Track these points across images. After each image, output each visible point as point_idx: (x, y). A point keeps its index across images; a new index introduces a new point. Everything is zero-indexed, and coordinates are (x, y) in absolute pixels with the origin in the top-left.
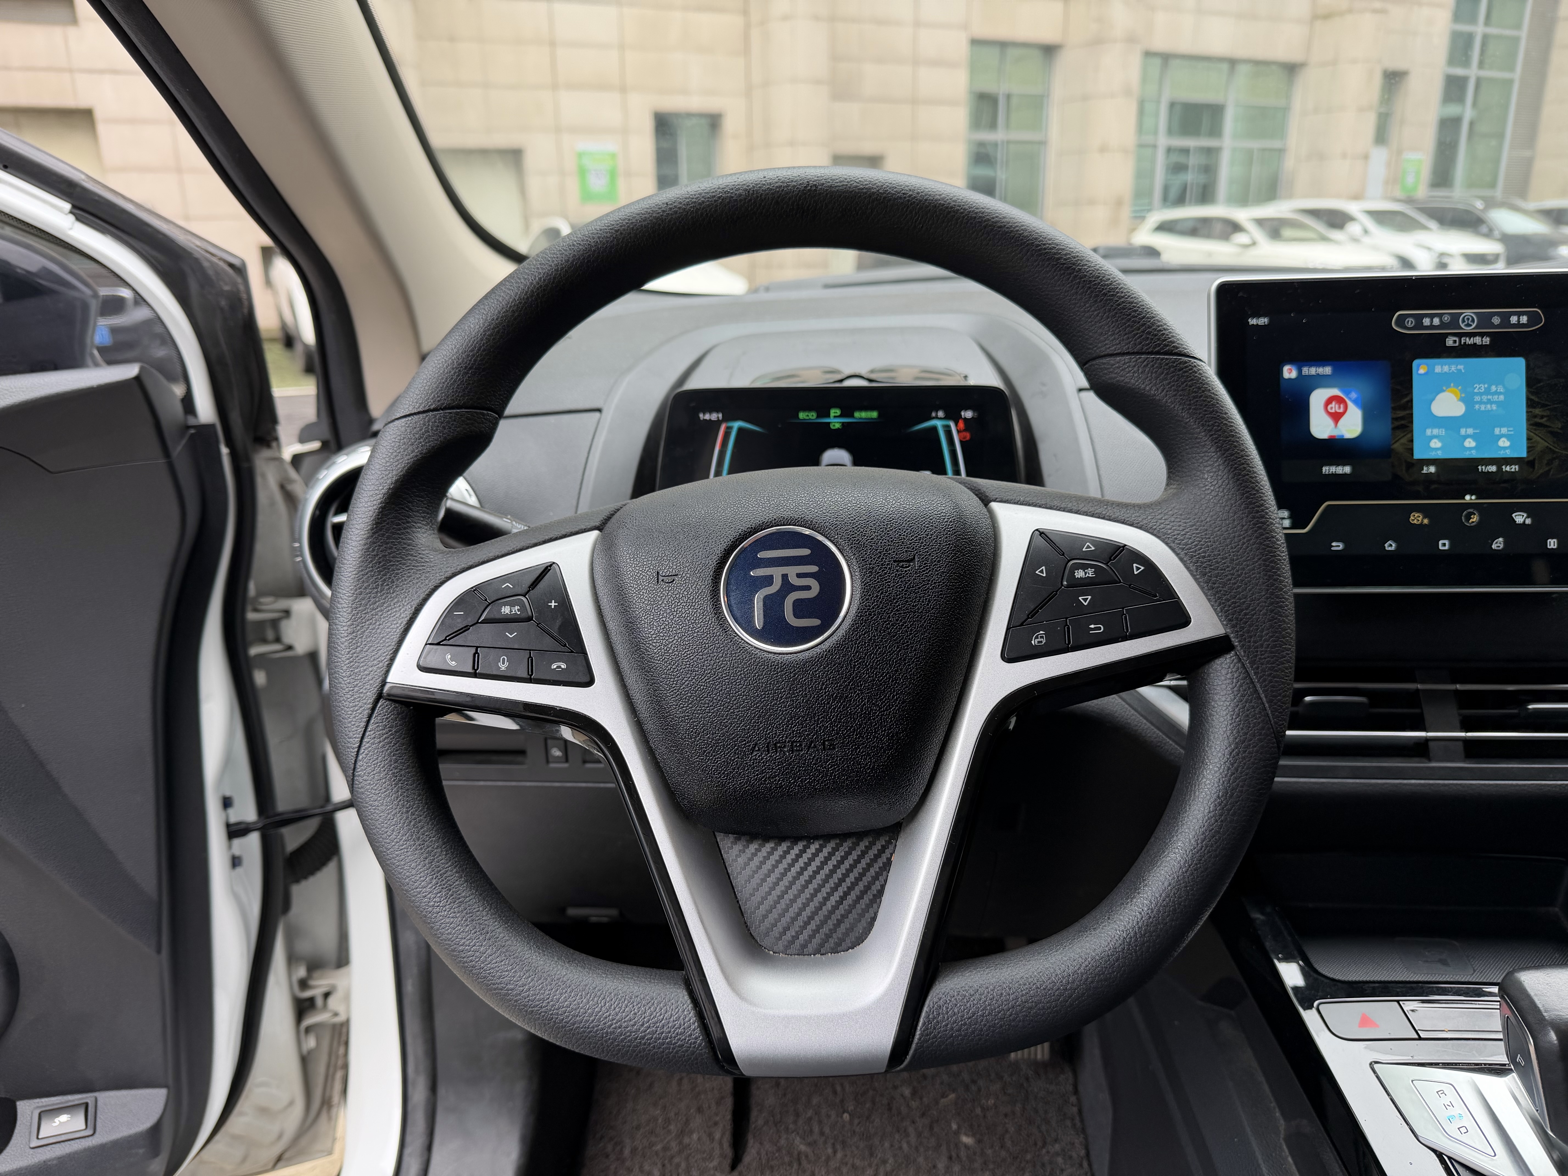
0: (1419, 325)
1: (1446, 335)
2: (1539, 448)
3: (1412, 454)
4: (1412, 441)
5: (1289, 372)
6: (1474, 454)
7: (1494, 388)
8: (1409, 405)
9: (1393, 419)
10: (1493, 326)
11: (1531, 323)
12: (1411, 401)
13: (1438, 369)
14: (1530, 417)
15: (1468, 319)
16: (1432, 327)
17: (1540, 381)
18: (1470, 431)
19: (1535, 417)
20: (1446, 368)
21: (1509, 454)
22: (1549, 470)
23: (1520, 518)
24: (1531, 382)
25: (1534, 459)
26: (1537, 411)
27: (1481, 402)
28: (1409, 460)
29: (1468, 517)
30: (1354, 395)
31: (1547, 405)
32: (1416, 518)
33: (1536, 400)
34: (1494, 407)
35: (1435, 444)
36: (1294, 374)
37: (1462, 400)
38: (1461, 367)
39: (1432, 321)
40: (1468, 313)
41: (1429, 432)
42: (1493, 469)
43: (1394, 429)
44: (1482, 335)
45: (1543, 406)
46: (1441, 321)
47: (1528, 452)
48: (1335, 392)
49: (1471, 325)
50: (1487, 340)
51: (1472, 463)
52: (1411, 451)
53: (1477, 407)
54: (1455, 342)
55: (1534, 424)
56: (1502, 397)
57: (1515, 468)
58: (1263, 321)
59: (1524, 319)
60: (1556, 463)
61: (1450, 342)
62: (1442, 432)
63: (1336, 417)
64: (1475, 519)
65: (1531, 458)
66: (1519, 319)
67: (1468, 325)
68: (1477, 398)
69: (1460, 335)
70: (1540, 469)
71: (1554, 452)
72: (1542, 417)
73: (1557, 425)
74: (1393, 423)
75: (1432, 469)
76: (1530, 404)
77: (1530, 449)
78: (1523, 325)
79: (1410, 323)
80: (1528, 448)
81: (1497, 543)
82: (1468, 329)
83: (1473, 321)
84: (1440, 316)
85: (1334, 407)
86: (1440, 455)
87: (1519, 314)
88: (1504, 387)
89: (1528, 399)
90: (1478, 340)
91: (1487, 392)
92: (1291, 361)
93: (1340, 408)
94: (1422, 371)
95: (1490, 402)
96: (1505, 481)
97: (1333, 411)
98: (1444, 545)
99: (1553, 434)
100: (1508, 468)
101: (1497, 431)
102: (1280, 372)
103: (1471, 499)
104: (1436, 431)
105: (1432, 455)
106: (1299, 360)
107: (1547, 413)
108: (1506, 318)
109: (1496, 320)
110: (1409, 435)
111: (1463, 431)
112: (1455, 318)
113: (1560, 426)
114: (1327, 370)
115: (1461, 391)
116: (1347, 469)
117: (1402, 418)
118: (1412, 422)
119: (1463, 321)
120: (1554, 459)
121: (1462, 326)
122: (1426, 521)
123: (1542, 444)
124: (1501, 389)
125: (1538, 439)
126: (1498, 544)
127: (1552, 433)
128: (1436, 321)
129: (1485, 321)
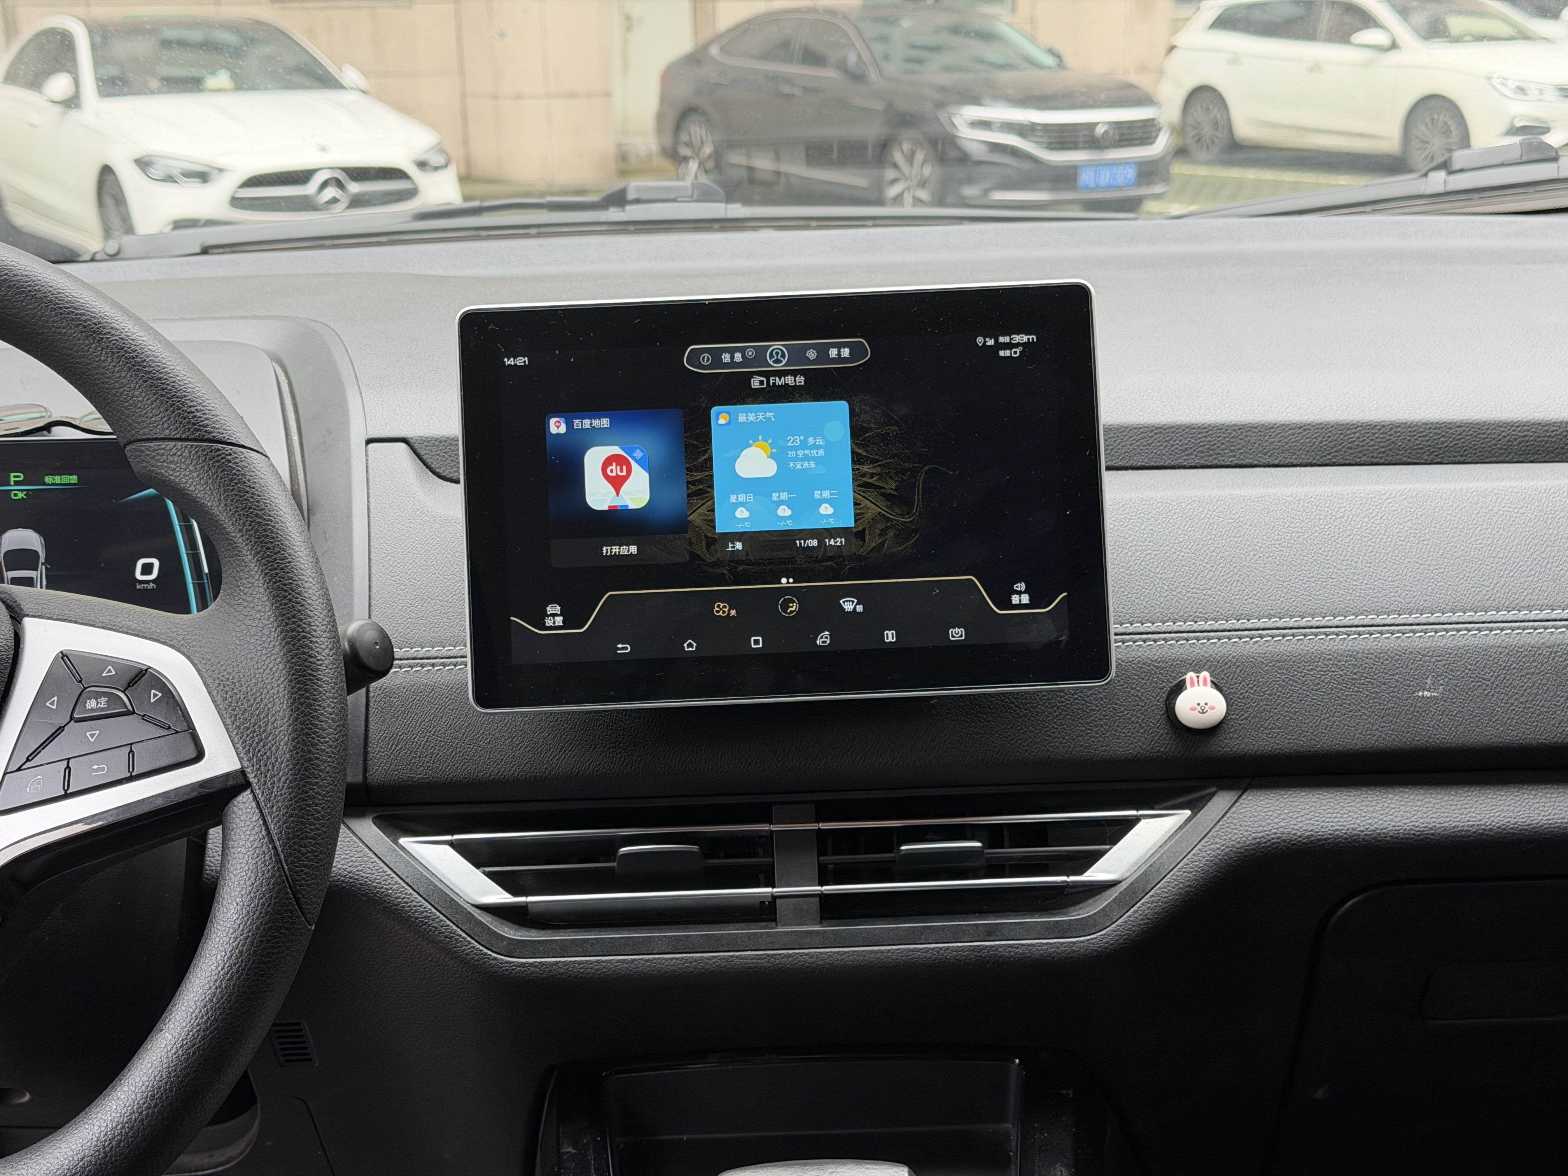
0: (717, 362)
1: (751, 375)
2: (869, 516)
3: (714, 527)
4: (713, 510)
5: (557, 426)
6: (790, 525)
7: (811, 440)
8: (708, 465)
9: (688, 482)
10: (809, 362)
11: (853, 357)
12: (710, 459)
13: (742, 418)
14: (857, 476)
15: (777, 353)
16: (733, 364)
17: (868, 429)
18: (784, 496)
19: (864, 475)
20: (752, 417)
21: (832, 524)
22: (883, 544)
23: (848, 606)
24: (857, 432)
25: (864, 529)
26: (866, 468)
27: (796, 459)
28: (710, 535)
29: (785, 606)
30: (638, 454)
31: (879, 461)
32: (721, 609)
33: (864, 454)
34: (813, 465)
35: (742, 513)
36: (563, 429)
37: (772, 456)
38: (768, 415)
39: (732, 357)
40: (777, 345)
41: (733, 499)
42: (814, 543)
43: (689, 495)
44: (794, 373)
45: (874, 461)
46: (743, 356)
47: (856, 521)
48: (616, 450)
49: (781, 361)
50: (800, 380)
51: (786, 538)
52: (712, 523)
53: (792, 464)
54: (761, 383)
55: (861, 484)
56: (821, 452)
57: (840, 541)
58: (521, 361)
59: (846, 353)
60: (891, 533)
61: (755, 383)
62: (750, 498)
63: (617, 483)
64: (794, 607)
65: (860, 528)
66: (839, 352)
67: (778, 361)
68: (792, 454)
69: (767, 374)
70: (871, 541)
71: (888, 520)
72: (872, 475)
73: (891, 486)
74: (688, 488)
75: (739, 546)
76: (857, 459)
77: (857, 517)
78: (845, 360)
79: (706, 359)
80: (856, 515)
81: (822, 637)
82: (778, 367)
83: (783, 356)
84: (742, 350)
85: (614, 470)
86: (748, 527)
87: (839, 346)
88: (825, 439)
89: (853, 452)
90: (790, 380)
91: (804, 445)
92: (557, 412)
93: (621, 471)
94: (722, 421)
95: (806, 458)
96: (830, 559)
97: (614, 474)
98: (756, 642)
99: (887, 497)
100: (832, 542)
101: (817, 494)
102: (545, 426)
103: (788, 583)
104: (742, 498)
105: (739, 528)
106: (568, 411)
107: (878, 470)
108: (823, 352)
109: (812, 354)
110: (709, 503)
111: (775, 497)
112: (761, 352)
113: (893, 485)
114: (605, 422)
115: (772, 446)
116: (633, 549)
117: (700, 481)
118: (712, 486)
119: (771, 356)
120: (888, 528)
121: (771, 362)
122: (733, 613)
123: (873, 510)
124: (820, 441)
125: (868, 502)
126: (823, 639)
127: (883, 494)
128: (738, 357)
129: (797, 355)
